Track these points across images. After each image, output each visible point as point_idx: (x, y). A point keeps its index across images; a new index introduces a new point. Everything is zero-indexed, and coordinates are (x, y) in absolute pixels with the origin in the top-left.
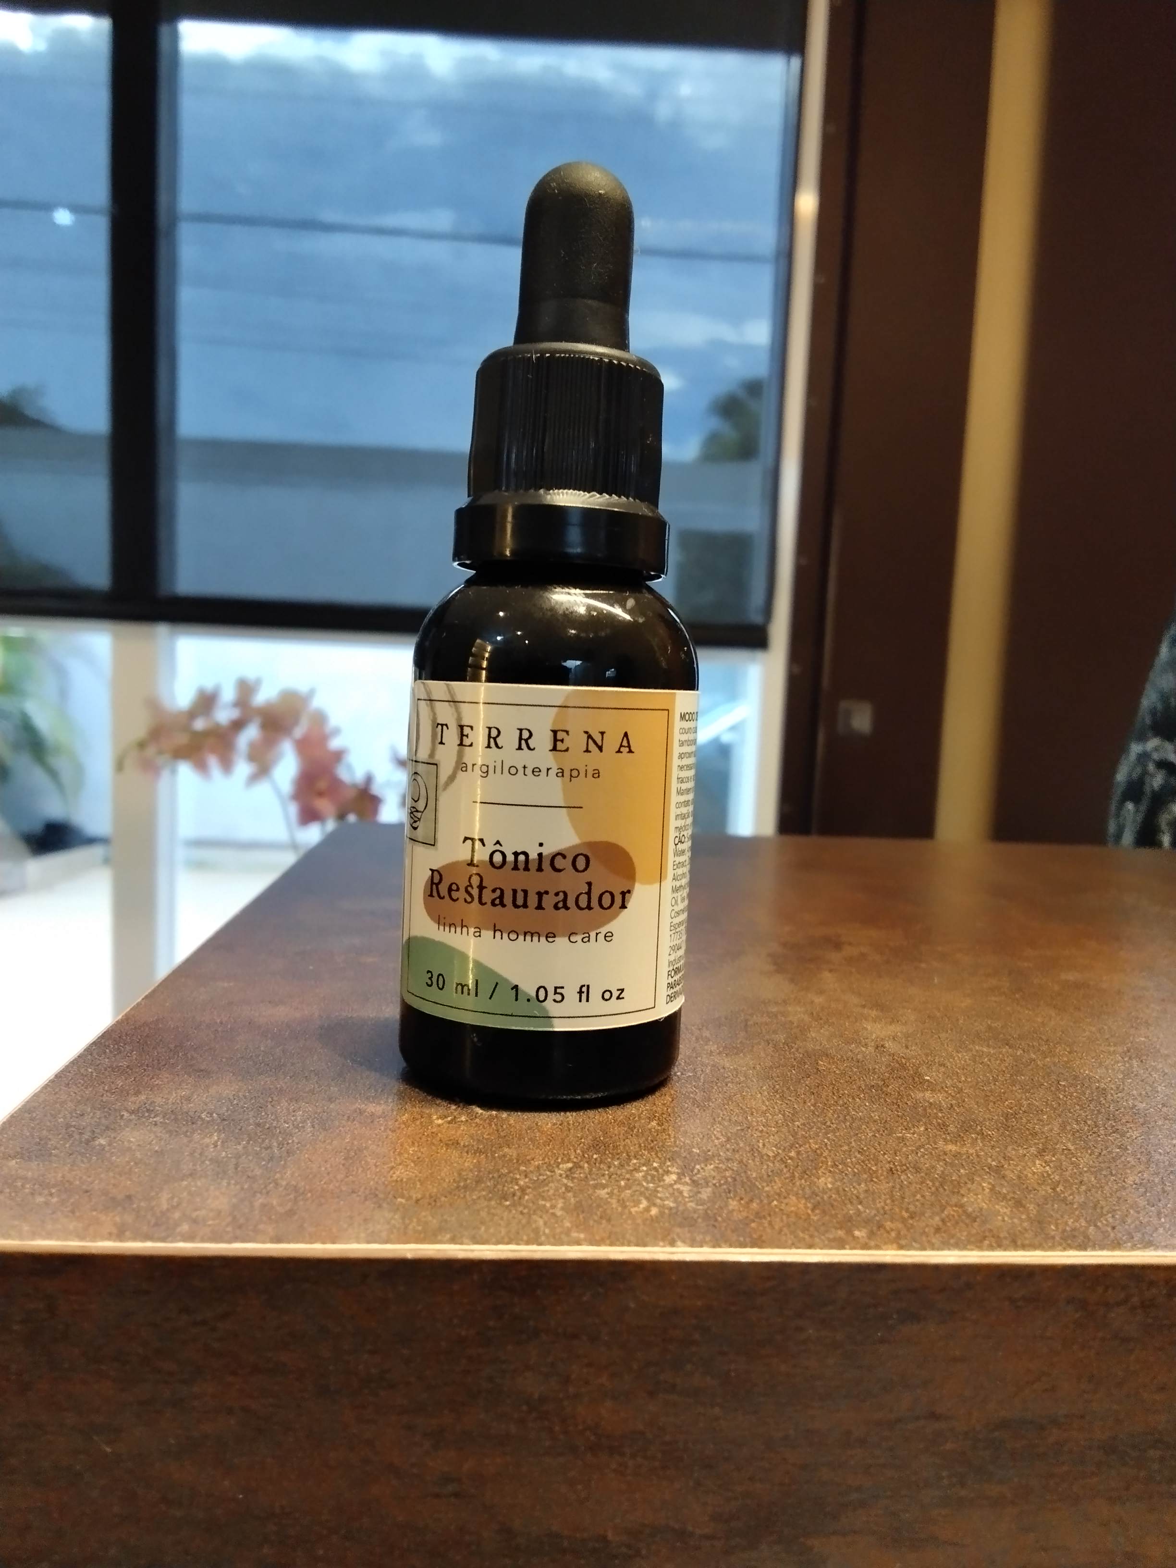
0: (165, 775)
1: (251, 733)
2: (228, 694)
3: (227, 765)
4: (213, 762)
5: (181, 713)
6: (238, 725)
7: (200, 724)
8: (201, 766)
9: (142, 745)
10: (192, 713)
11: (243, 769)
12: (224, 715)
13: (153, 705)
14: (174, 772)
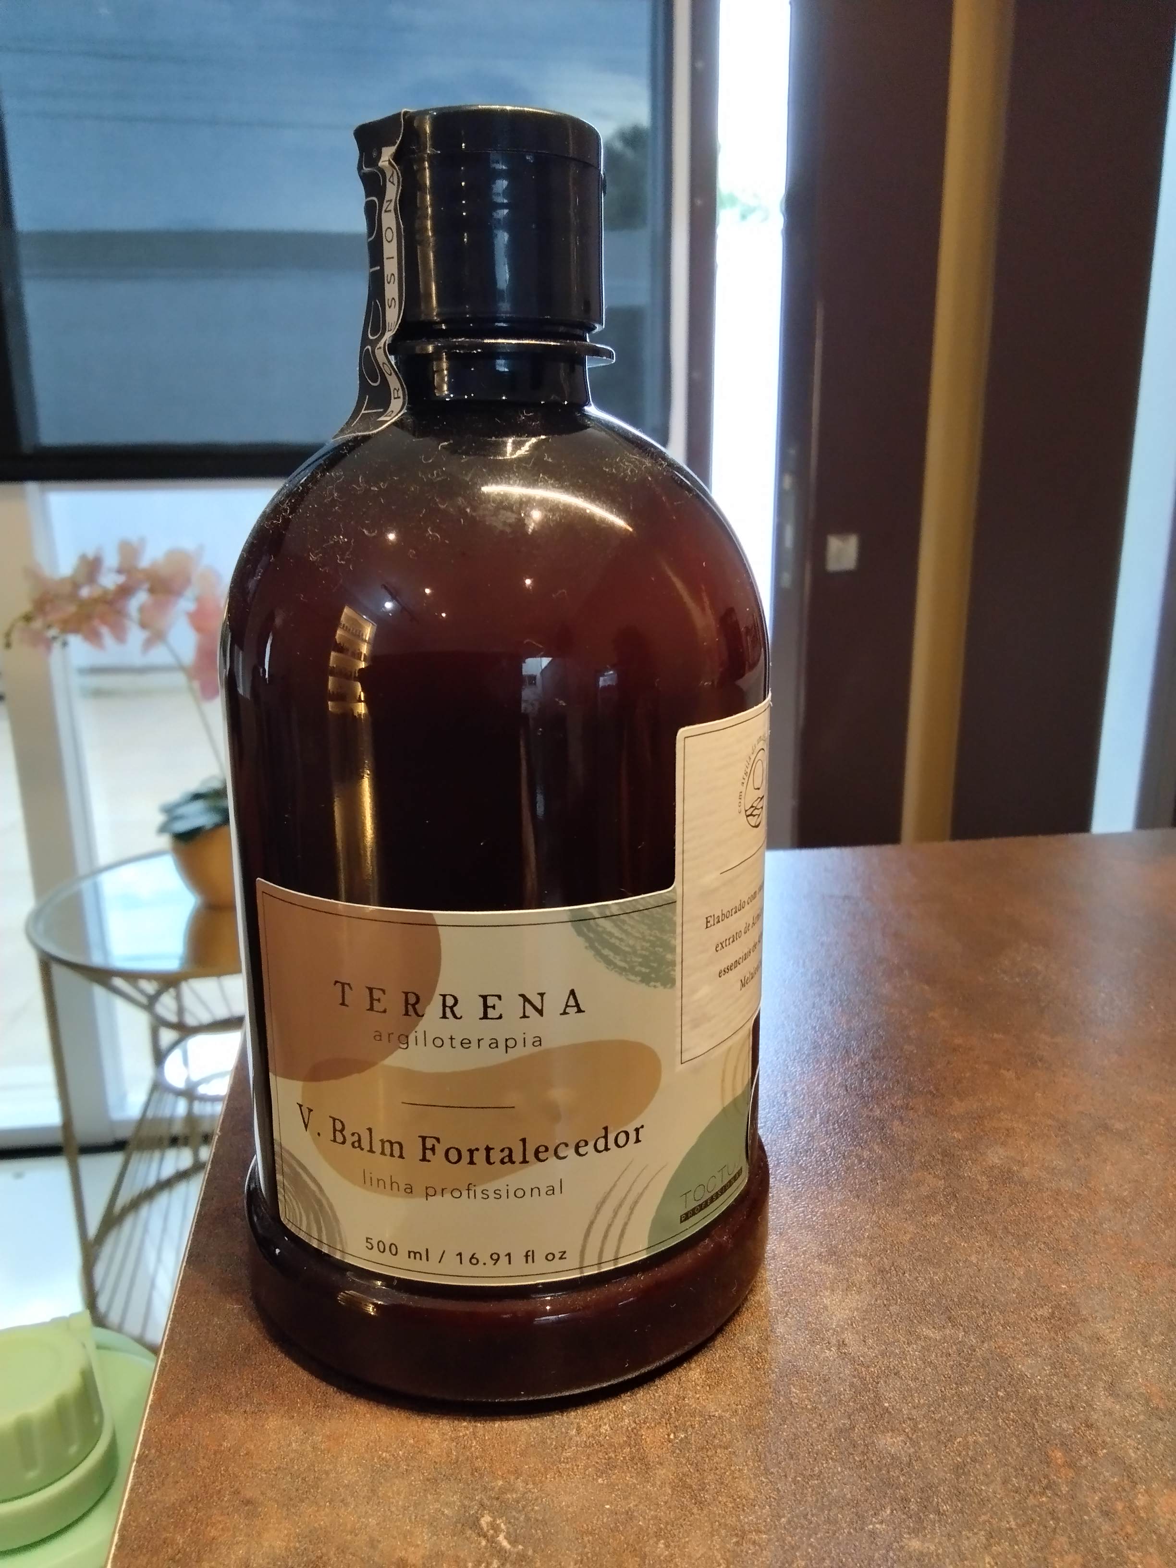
0: (57, 646)
1: (140, 599)
2: (111, 560)
3: (120, 635)
4: (105, 631)
5: (63, 581)
6: (125, 591)
7: (85, 592)
8: (93, 637)
9: (28, 618)
10: (75, 584)
11: (136, 636)
12: (109, 580)
13: (33, 575)
14: (65, 644)
